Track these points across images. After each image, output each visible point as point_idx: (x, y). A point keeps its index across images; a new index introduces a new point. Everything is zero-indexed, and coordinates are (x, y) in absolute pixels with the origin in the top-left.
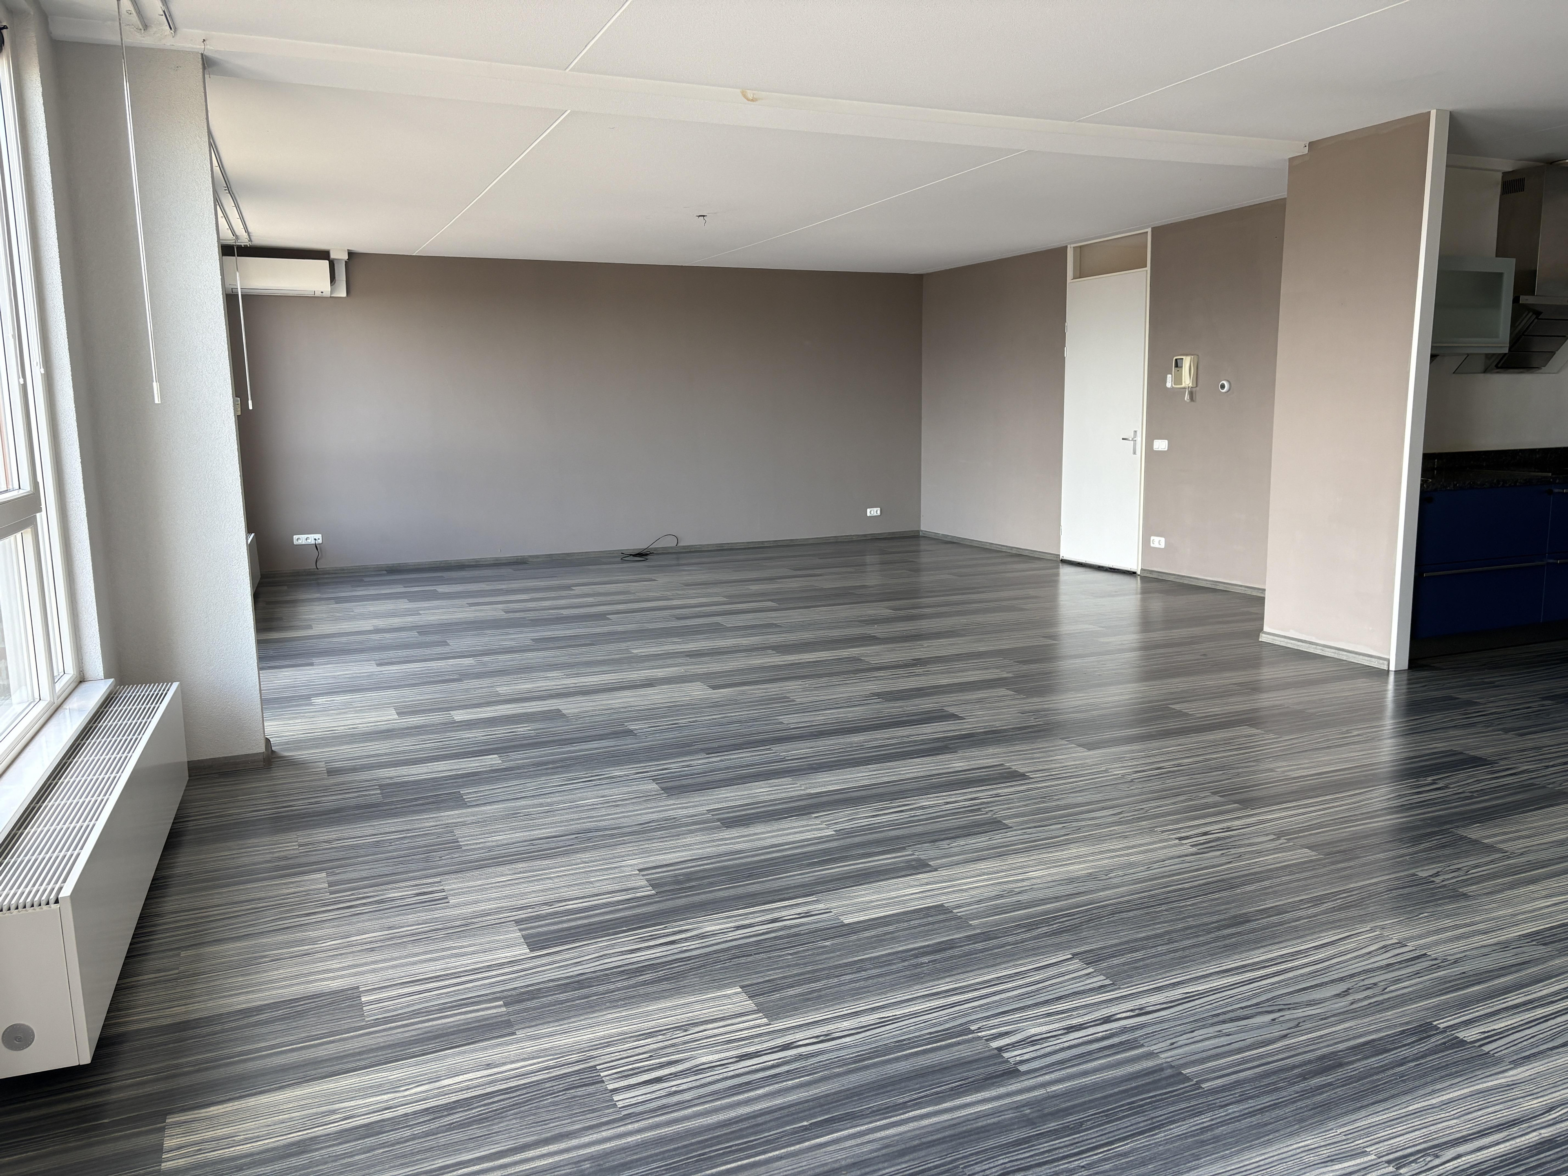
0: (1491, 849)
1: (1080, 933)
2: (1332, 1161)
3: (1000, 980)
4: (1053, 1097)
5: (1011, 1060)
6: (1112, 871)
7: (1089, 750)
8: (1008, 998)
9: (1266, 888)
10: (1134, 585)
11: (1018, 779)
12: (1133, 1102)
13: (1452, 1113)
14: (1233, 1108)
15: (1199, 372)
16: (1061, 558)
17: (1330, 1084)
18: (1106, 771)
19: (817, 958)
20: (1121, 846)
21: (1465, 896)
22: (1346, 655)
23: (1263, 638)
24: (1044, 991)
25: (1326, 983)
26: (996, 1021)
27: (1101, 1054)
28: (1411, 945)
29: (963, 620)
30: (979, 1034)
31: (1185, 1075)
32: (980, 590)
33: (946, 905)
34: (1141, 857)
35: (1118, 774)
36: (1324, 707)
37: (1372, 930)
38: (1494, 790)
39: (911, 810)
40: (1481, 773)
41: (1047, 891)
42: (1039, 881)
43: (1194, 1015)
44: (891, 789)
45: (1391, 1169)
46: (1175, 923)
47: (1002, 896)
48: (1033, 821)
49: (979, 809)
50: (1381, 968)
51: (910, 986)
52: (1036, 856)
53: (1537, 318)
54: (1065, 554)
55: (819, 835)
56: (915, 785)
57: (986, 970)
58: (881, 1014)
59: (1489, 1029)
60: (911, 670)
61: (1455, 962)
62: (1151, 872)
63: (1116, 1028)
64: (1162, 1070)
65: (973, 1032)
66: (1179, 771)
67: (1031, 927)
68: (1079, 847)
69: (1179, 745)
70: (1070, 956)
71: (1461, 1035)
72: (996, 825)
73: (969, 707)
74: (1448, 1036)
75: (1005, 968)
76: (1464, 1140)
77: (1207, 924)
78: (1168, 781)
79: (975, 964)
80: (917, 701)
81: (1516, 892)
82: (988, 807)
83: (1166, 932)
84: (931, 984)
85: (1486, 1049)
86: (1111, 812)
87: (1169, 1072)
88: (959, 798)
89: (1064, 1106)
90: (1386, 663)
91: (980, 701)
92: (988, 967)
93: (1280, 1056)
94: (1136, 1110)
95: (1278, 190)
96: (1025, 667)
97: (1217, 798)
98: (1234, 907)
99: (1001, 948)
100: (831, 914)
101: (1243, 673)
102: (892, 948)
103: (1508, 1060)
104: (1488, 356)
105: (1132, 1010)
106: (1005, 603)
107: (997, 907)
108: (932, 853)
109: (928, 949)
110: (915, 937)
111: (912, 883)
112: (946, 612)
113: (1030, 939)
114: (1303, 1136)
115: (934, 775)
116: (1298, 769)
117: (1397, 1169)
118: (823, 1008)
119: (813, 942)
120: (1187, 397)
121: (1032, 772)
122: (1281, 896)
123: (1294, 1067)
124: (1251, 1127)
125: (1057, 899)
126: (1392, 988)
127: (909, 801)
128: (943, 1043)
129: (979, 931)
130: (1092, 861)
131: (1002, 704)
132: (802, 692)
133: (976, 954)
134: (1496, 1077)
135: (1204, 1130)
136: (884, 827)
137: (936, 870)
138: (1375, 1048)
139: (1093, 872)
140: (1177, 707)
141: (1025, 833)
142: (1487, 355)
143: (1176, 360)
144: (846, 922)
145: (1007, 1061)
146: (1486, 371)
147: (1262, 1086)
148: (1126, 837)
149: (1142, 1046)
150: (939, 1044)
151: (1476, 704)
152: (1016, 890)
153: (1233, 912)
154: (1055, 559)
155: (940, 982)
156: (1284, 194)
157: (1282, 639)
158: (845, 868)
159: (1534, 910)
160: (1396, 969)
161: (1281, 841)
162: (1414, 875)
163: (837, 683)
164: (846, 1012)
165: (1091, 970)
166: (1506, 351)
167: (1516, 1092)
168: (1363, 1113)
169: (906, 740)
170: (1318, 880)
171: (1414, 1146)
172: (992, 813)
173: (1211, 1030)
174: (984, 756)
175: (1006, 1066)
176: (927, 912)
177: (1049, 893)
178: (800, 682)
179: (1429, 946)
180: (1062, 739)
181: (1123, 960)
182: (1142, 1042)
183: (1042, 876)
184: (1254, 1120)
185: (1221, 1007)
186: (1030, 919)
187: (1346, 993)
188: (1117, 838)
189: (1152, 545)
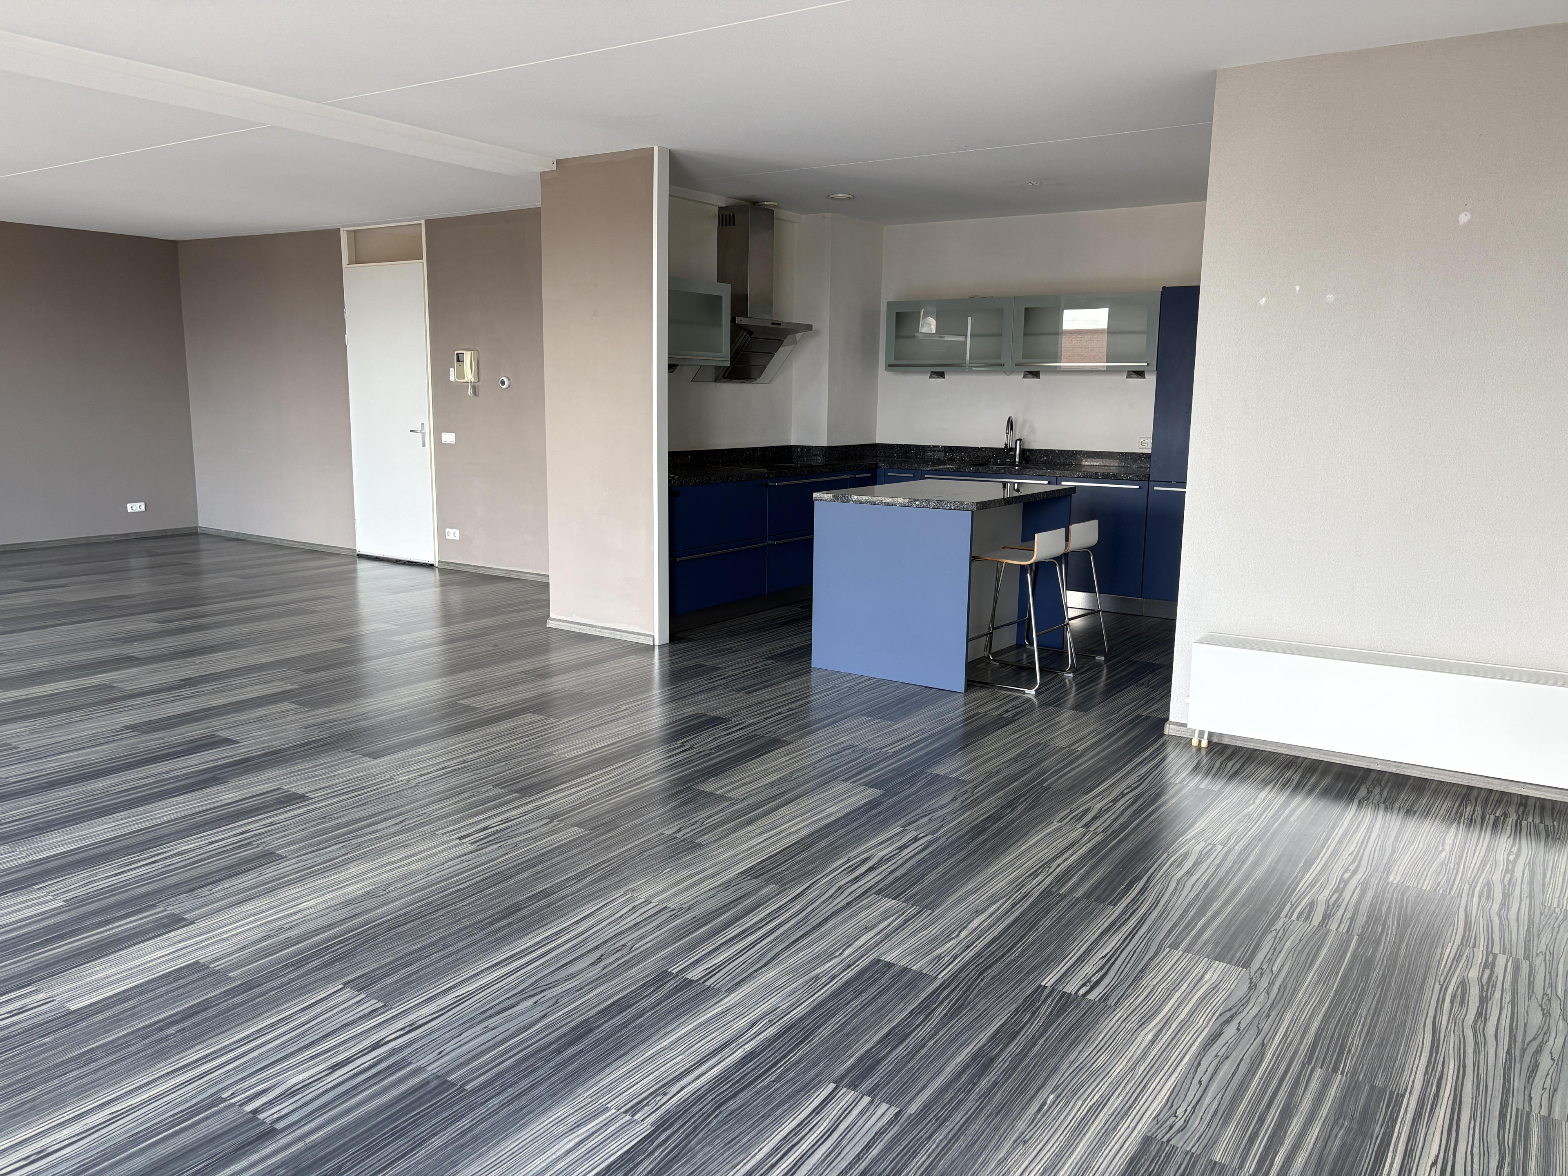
0: (722, 798)
1: (353, 958)
2: (578, 1126)
3: (260, 1033)
4: (312, 1147)
5: (267, 1121)
6: (390, 884)
7: (375, 758)
8: (268, 1051)
9: (538, 873)
10: (433, 577)
11: (296, 801)
12: (396, 1127)
13: (679, 1050)
14: (492, 1102)
15: (481, 366)
16: (357, 552)
17: (581, 1051)
18: (391, 779)
19: (33, 1061)
20: (401, 856)
21: (700, 845)
22: (620, 635)
23: (550, 624)
24: (309, 1032)
25: (583, 955)
26: (253, 1081)
27: (367, 1085)
28: (655, 901)
29: (245, 628)
30: (232, 1101)
31: (450, 1081)
32: (266, 593)
33: (201, 961)
34: (421, 864)
35: (403, 781)
36: (598, 686)
37: (625, 894)
38: (727, 745)
39: (166, 858)
40: (717, 731)
41: (321, 920)
42: (312, 911)
43: (461, 1018)
44: (142, 838)
45: (628, 1117)
46: (451, 926)
47: (269, 937)
48: (310, 845)
49: (249, 843)
50: (630, 928)
51: (151, 1066)
52: (310, 884)
53: (750, 336)
54: (362, 549)
55: (43, 910)
56: (174, 828)
57: (244, 1026)
58: (112, 1108)
59: (712, 964)
60: (177, 692)
61: (689, 909)
62: (430, 878)
63: (384, 1052)
64: (428, 1083)
65: (225, 1100)
66: (464, 768)
67: (299, 964)
68: (359, 865)
69: (466, 741)
70: (341, 986)
71: (689, 976)
72: (269, 857)
73: (246, 728)
74: (679, 980)
75: (268, 1017)
76: (688, 1072)
77: (481, 922)
78: (453, 780)
79: (232, 1022)
80: (182, 729)
81: (737, 834)
82: (261, 839)
83: (440, 938)
84: (177, 1057)
85: (708, 984)
86: (393, 821)
87: (434, 1083)
88: (226, 835)
89: (323, 1153)
90: (651, 639)
91: (259, 719)
92: (247, 1021)
93: (539, 1037)
94: (397, 1134)
95: (531, 199)
96: (312, 676)
97: (498, 791)
98: (508, 898)
99: (264, 995)
100: (54, 1003)
101: (530, 660)
102: (131, 1026)
103: (724, 989)
104: (717, 368)
105: (402, 1029)
106: (294, 606)
107: (262, 949)
108: (188, 905)
109: (176, 1018)
110: (160, 1007)
111: (161, 944)
112: (225, 621)
113: (298, 977)
114: (554, 1110)
115: (197, 813)
116: (573, 750)
117: (633, 1116)
118: (38, 1120)
119: (28, 1042)
120: (470, 391)
121: (312, 791)
122: (551, 877)
123: (551, 1044)
124: (508, 1116)
125: (330, 926)
126: (637, 946)
127: (167, 847)
128: (189, 1122)
129: (239, 982)
130: (370, 878)
131: (284, 720)
132: (28, 735)
133: (235, 1009)
134: (714, 1007)
135: (463, 1134)
136: (130, 884)
137: (192, 923)
138: (620, 1006)
139: (372, 889)
140: (465, 702)
141: (300, 861)
142: (716, 366)
143: (457, 354)
144: (73, 1008)
145: (263, 1123)
146: (716, 380)
147: (520, 1071)
148: (407, 846)
149: (410, 1063)
150: (183, 1125)
151: (718, 669)
152: (285, 926)
153: (506, 904)
154: (351, 554)
155: (188, 1052)
156: (538, 204)
157: (567, 624)
158: (76, 944)
159: (750, 848)
160: (642, 927)
161: (553, 824)
162: (662, 834)
163: (77, 719)
164: (67, 1118)
165: (363, 996)
166: (728, 364)
167: (729, 1017)
168: (607, 1071)
169: (166, 776)
170: (584, 855)
171: (647, 1090)
172: (265, 844)
173: (478, 1029)
174: (259, 782)
175: (262, 1128)
176: (178, 973)
177: (323, 922)
178: (26, 723)
179: (668, 899)
180: (347, 750)
181: (395, 977)
182: (410, 1060)
183: (317, 905)
184: (512, 1108)
185: (489, 1002)
186: (300, 955)
187: (600, 960)
188: (397, 848)
189: (447, 537)
